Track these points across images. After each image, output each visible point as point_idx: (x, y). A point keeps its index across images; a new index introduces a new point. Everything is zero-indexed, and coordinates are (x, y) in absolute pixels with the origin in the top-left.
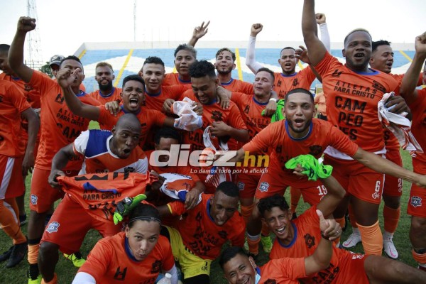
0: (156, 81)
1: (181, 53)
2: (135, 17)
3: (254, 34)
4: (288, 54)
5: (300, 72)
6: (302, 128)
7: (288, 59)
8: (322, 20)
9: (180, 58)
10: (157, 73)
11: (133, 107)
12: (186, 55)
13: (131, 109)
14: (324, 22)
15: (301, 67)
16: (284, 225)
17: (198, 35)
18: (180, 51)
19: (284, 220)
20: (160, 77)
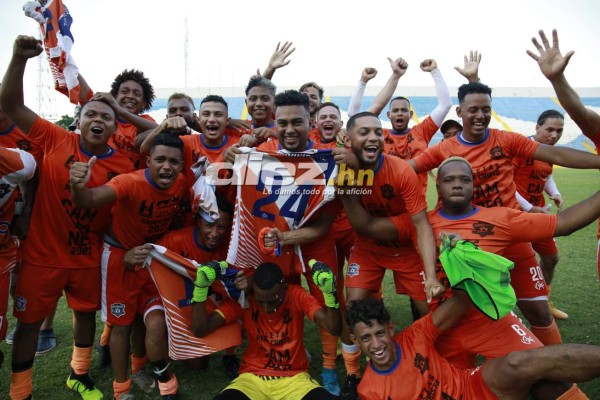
0: (216, 124)
1: (255, 91)
2: (186, 55)
3: (365, 80)
4: (401, 107)
5: (414, 127)
6: (375, 159)
7: (400, 113)
8: (432, 65)
9: (254, 98)
10: (217, 114)
11: (165, 184)
12: (263, 94)
13: (162, 186)
14: (436, 67)
15: (417, 121)
16: (384, 346)
17: (275, 64)
18: (254, 88)
19: (384, 338)
20: (221, 119)
